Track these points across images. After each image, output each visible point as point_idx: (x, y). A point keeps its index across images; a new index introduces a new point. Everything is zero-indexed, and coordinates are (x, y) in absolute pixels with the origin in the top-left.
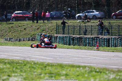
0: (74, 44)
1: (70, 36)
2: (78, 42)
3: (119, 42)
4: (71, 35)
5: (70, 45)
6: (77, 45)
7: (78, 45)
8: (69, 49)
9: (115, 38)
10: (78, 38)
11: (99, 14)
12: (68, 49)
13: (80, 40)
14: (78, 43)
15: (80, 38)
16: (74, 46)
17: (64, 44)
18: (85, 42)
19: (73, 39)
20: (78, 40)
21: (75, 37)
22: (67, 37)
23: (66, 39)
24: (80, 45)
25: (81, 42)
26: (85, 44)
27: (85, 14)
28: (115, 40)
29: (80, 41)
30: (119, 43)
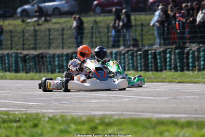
0: (26, 69)
1: (16, 53)
2: (35, 65)
3: (129, 60)
4: (19, 51)
5: (17, 71)
6: (33, 72)
7: (37, 72)
8: (35, 79)
9: (118, 53)
10: (35, 57)
11: (66, 5)
12: (32, 79)
13: (41, 60)
14: (36, 67)
15: (41, 57)
16: (27, 73)
17: (5, 71)
18: (50, 64)
19: (25, 59)
20: (35, 62)
21: (28, 55)
22: (12, 54)
23: (8, 60)
24: (40, 72)
25: (43, 63)
26: (51, 68)
27: (38, 6)
28: (118, 57)
29: (39, 62)
30: (129, 64)
